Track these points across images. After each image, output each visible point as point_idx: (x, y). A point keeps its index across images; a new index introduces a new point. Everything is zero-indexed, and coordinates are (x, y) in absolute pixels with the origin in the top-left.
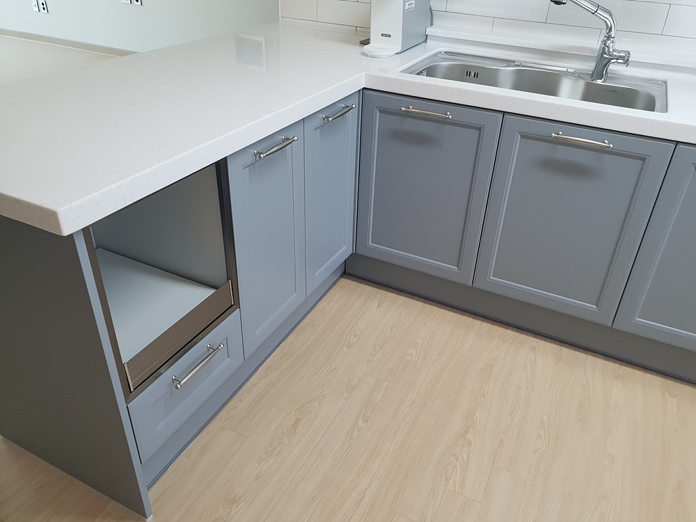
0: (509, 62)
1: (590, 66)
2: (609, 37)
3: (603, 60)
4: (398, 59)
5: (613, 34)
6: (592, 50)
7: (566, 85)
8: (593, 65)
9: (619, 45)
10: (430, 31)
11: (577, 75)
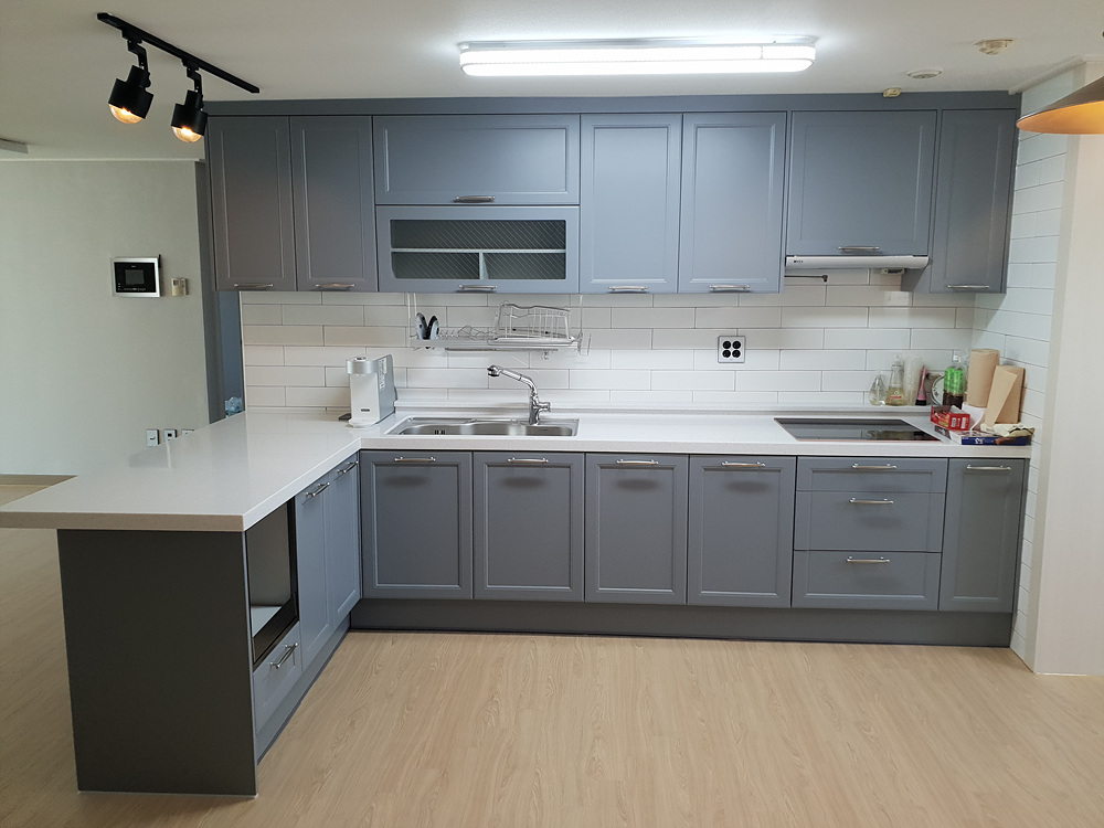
0: (467, 420)
1: (527, 415)
2: (534, 395)
3: (534, 410)
4: (378, 427)
5: (535, 392)
6: (525, 404)
7: (512, 430)
8: (528, 414)
9: (541, 399)
10: (396, 404)
11: (519, 423)
